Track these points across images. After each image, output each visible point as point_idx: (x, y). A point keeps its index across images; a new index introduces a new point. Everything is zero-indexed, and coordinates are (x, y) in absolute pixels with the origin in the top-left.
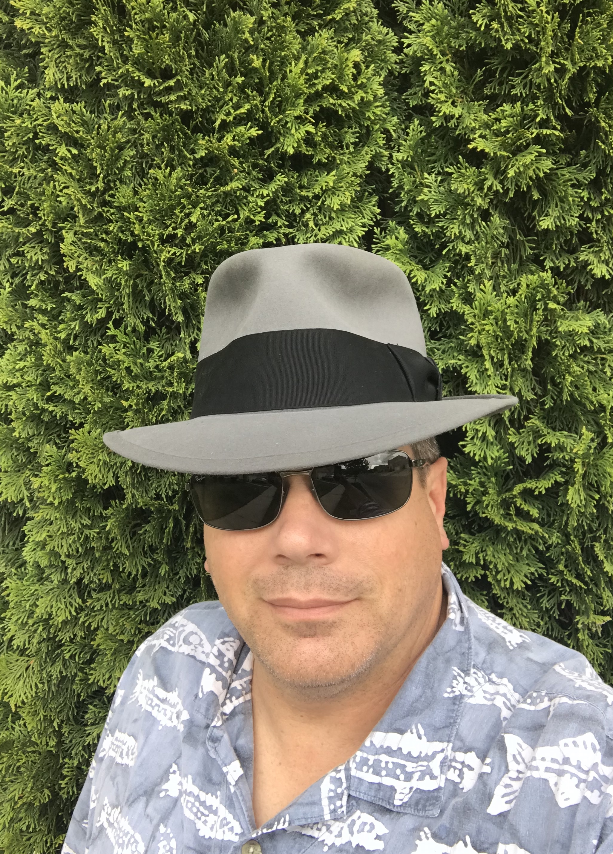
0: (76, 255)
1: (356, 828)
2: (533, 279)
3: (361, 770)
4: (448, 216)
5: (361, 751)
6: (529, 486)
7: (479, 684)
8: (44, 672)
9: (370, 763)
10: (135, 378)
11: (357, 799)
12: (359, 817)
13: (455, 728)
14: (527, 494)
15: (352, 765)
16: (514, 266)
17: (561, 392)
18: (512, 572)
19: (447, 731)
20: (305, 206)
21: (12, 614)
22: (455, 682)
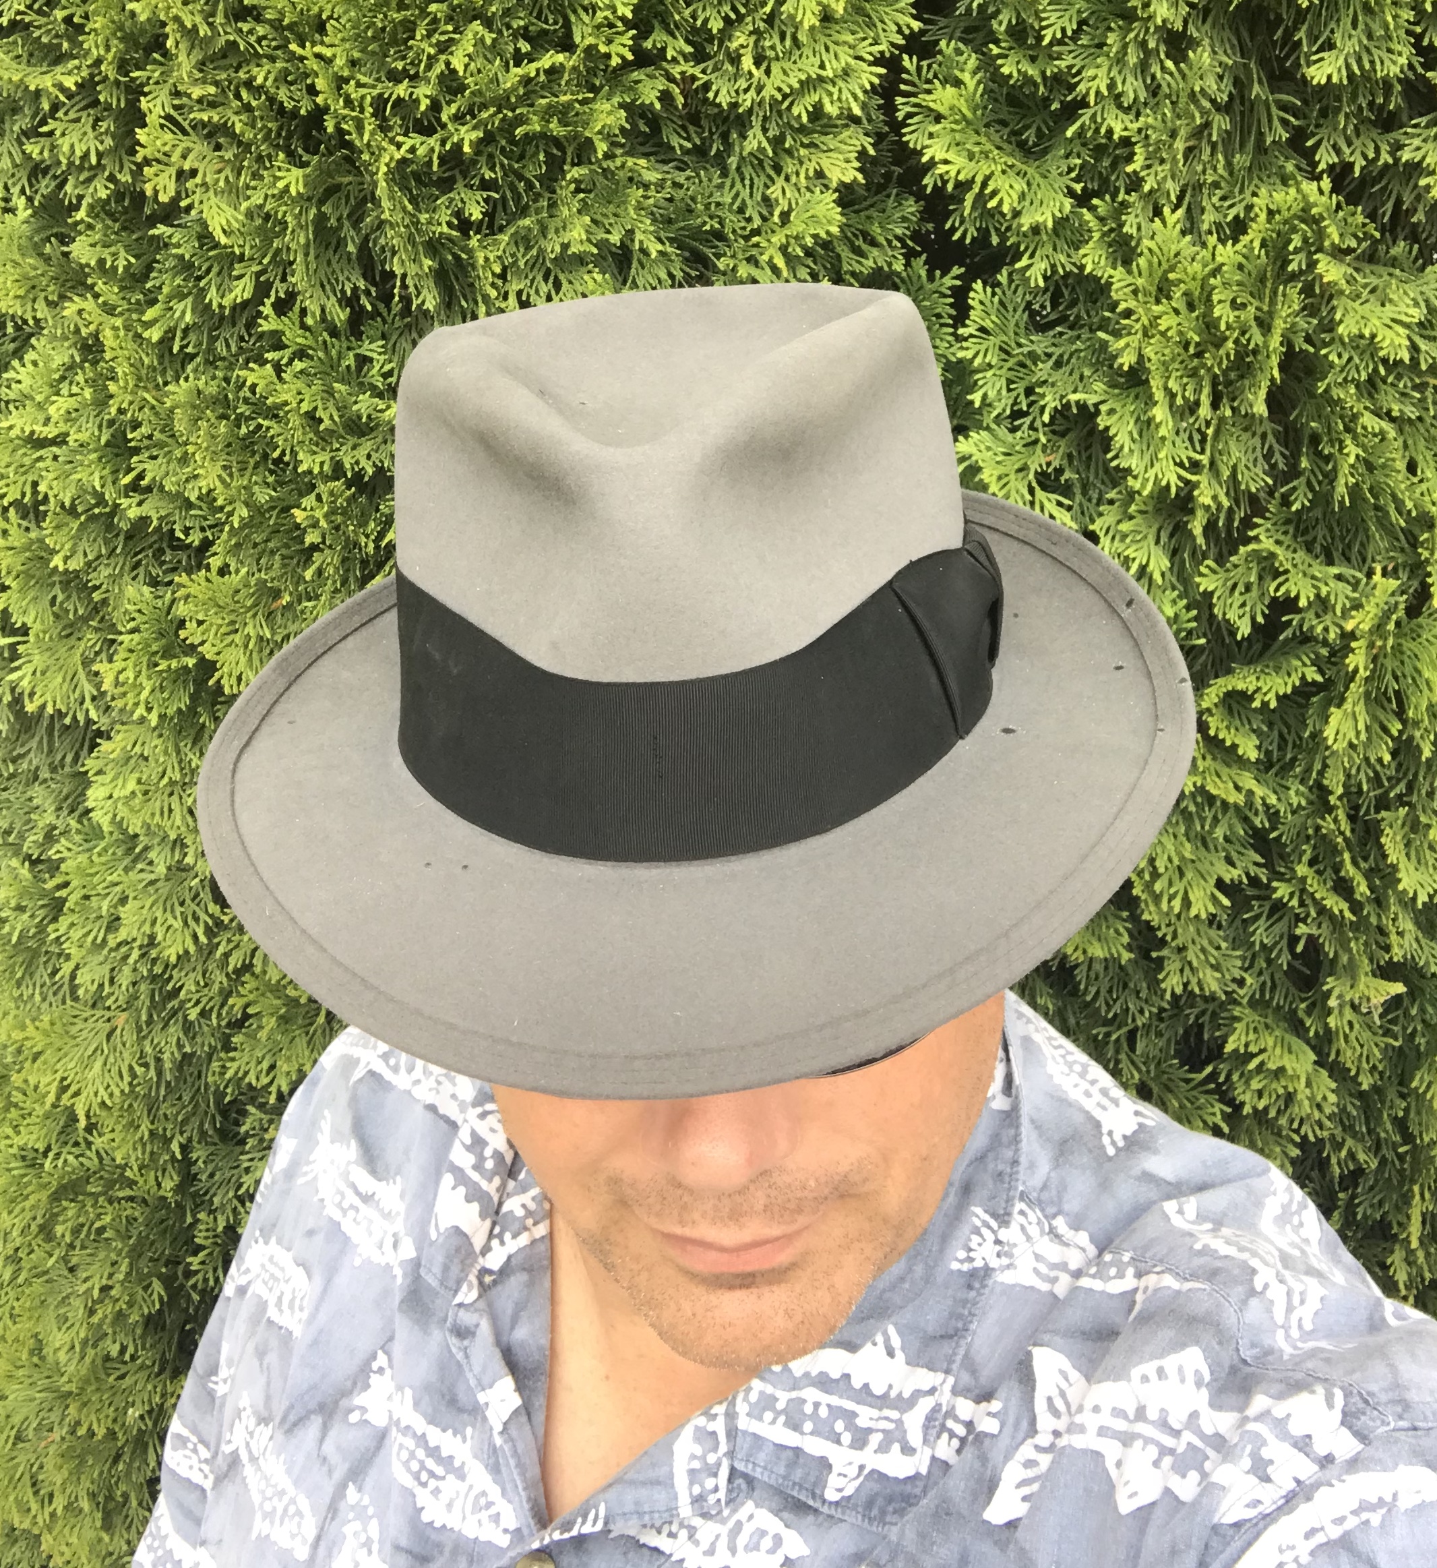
0: (175, 158)
1: (742, 1540)
2: (1286, 198)
3: (760, 1419)
4: (1084, 40)
5: (762, 1379)
6: (1241, 686)
7: (1029, 1238)
8: (147, 1043)
9: (780, 1405)
10: (324, 439)
11: (750, 1481)
12: (751, 1517)
13: (963, 1342)
14: (1235, 702)
15: (742, 1408)
16: (1241, 160)
17: (1331, 477)
18: (1189, 875)
19: (947, 1348)
20: (734, 9)
21: (73, 924)
22: (975, 1239)
